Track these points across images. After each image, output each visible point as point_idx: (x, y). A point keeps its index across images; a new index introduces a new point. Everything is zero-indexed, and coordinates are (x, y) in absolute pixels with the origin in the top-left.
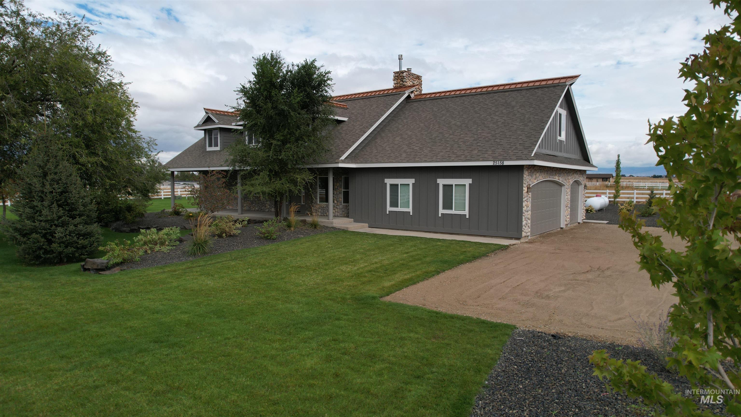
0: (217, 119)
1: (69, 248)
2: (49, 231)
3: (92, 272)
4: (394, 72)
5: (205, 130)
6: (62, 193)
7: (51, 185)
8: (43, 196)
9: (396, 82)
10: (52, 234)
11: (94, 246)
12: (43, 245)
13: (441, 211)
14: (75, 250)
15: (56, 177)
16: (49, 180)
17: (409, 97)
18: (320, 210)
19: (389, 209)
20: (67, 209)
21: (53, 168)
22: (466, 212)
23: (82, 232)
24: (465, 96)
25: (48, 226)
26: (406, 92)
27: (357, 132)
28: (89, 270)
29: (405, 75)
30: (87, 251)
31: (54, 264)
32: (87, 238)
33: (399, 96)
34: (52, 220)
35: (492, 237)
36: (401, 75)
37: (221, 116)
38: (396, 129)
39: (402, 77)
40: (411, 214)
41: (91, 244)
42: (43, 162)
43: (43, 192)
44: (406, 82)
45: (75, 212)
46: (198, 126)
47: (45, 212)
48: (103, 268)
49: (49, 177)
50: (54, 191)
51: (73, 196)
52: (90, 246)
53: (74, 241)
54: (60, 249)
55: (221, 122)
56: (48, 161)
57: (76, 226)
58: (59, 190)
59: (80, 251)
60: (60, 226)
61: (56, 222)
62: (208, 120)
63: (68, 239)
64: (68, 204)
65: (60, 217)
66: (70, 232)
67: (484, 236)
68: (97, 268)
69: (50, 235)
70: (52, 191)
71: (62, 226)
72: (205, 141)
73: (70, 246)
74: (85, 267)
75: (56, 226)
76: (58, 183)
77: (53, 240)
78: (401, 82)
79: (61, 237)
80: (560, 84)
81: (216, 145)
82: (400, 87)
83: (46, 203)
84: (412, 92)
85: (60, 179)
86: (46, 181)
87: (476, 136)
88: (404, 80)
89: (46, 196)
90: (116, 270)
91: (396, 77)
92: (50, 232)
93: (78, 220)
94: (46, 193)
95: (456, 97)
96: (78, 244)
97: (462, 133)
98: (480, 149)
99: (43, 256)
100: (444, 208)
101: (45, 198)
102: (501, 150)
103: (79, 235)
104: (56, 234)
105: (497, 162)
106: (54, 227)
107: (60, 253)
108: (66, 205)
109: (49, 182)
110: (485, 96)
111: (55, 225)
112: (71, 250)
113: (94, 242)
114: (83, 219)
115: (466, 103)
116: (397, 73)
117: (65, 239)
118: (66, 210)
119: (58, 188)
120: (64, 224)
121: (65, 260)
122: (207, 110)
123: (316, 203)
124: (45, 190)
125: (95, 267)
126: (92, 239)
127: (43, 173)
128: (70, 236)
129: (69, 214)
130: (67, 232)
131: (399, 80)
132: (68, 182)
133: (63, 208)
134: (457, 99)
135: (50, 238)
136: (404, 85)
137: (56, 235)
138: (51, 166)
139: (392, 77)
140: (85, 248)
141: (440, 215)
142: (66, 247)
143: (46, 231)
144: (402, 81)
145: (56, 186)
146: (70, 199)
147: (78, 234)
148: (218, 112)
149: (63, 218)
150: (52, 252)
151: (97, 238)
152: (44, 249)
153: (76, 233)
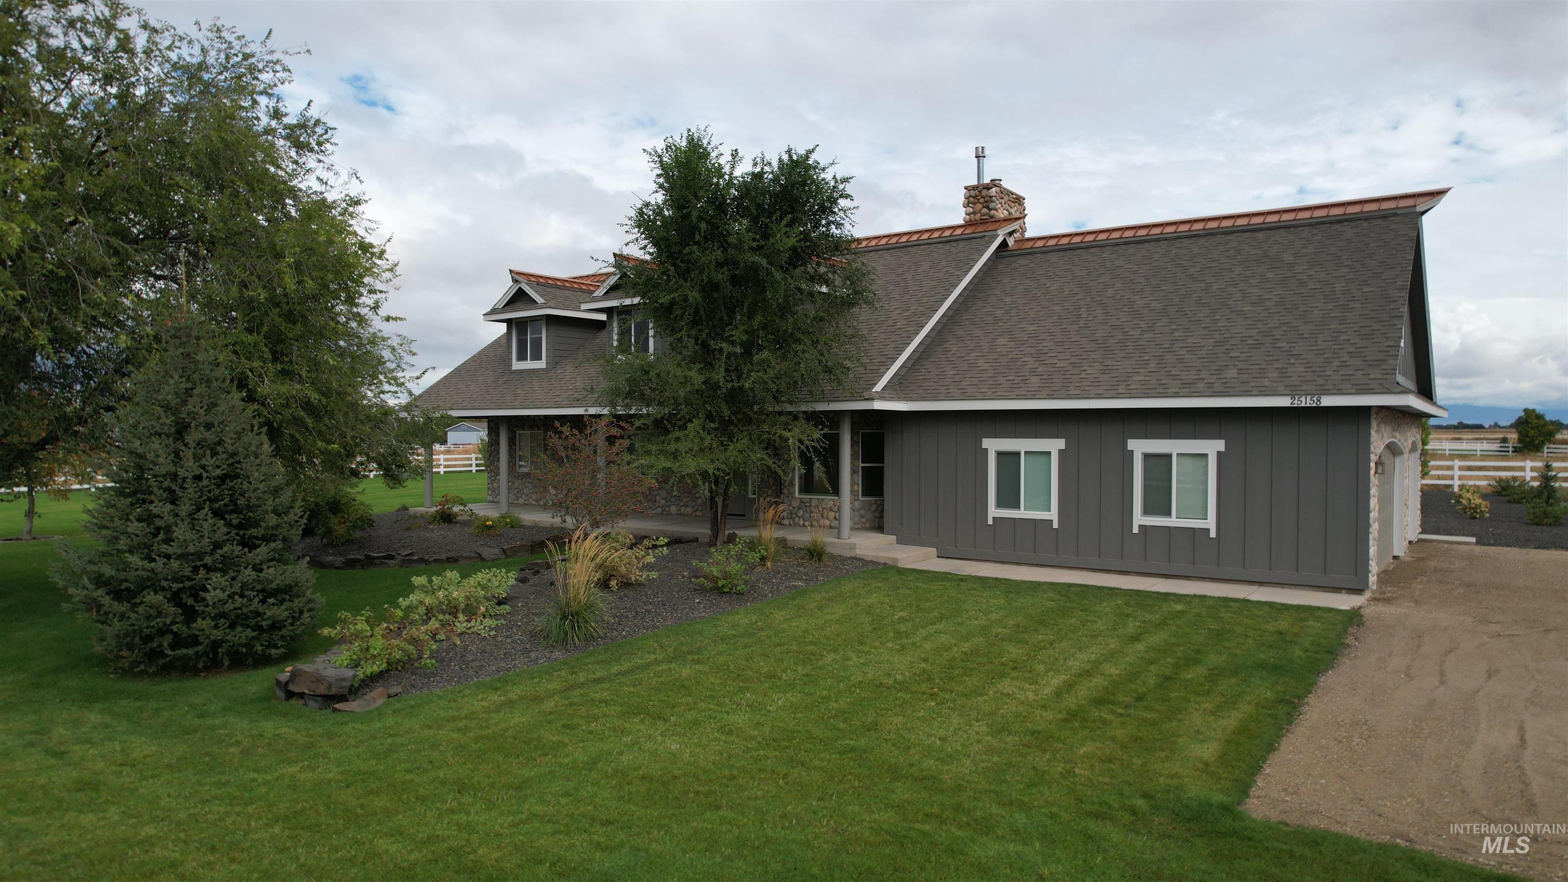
0: (542, 296)
1: (239, 629)
2: (188, 584)
3: (312, 703)
4: (966, 188)
5: (509, 322)
6: (223, 479)
7: (197, 458)
8: (174, 487)
9: (971, 210)
10: (197, 592)
11: (302, 624)
12: (174, 623)
13: (1139, 519)
14: (254, 634)
15: (210, 436)
16: (192, 445)
17: (1004, 244)
18: (801, 513)
19: (994, 512)
20: (235, 522)
21: (202, 412)
22: (1210, 523)
23: (274, 586)
24: (1148, 241)
25: (187, 571)
26: (999, 232)
27: (899, 325)
28: (301, 695)
29: (994, 194)
30: (283, 637)
31: (196, 672)
32: (282, 602)
33: (983, 241)
34: (200, 555)
35: (1282, 585)
36: (984, 192)
37: (549, 290)
38: (989, 319)
39: (987, 199)
40: (1055, 526)
41: (293, 617)
42: (177, 394)
43: (174, 476)
44: (996, 210)
45: (254, 531)
46: (493, 311)
47: (181, 532)
48: (341, 692)
49: (192, 437)
50: (205, 475)
51: (252, 487)
52: (292, 624)
53: (251, 611)
54: (217, 634)
55: (552, 304)
56: (188, 392)
57: (258, 569)
58: (218, 472)
59: (265, 636)
60: (216, 570)
61: (208, 560)
62: (518, 298)
63: (238, 605)
64: (237, 510)
65: (217, 546)
66: (244, 586)
67: (1261, 584)
68: (327, 693)
69: (191, 595)
70: (201, 474)
71: (224, 572)
72: (510, 346)
73: (241, 625)
74: (292, 687)
75: (208, 569)
76: (214, 454)
77: (199, 608)
78: (985, 211)
79: (220, 601)
80: (1398, 212)
81: (537, 356)
82: (983, 222)
83: (185, 509)
84: (1011, 234)
85: (220, 442)
86: (183, 448)
87: (1216, 335)
88: (992, 205)
89: (182, 488)
90: (376, 697)
91: (972, 199)
92: (191, 587)
93: (263, 551)
94: (184, 479)
95: (1125, 243)
96: (263, 619)
97: (1174, 327)
98: (1241, 366)
99: (169, 652)
100: (1146, 511)
101: (180, 494)
102: (1303, 369)
103: (266, 594)
104: (208, 591)
105: (1303, 399)
106: (202, 572)
107: (215, 645)
108: (233, 511)
109: (192, 450)
110: (1202, 241)
111: (205, 566)
112: (242, 635)
113: (301, 612)
114: (274, 550)
115: (1156, 257)
116: (974, 188)
117: (229, 606)
118: (231, 525)
119: (215, 466)
120: (226, 565)
121: (226, 663)
122: (516, 276)
123: (791, 494)
124: (182, 473)
125: (322, 690)
126: (297, 603)
127: (176, 424)
128: (242, 596)
129: (237, 534)
130: (237, 588)
131: (980, 206)
132: (241, 450)
133: (225, 519)
134: (1131, 249)
135: (190, 602)
136: (992, 217)
137: (208, 596)
138: (198, 408)
139: (962, 199)
140: (280, 629)
141: (1135, 530)
142: (232, 626)
143: (181, 585)
144: (988, 207)
145: (209, 461)
146: (242, 494)
147: (263, 591)
148: (541, 280)
149: (225, 549)
150: (194, 641)
151: (310, 601)
152: (175, 634)
153: (259, 587)
